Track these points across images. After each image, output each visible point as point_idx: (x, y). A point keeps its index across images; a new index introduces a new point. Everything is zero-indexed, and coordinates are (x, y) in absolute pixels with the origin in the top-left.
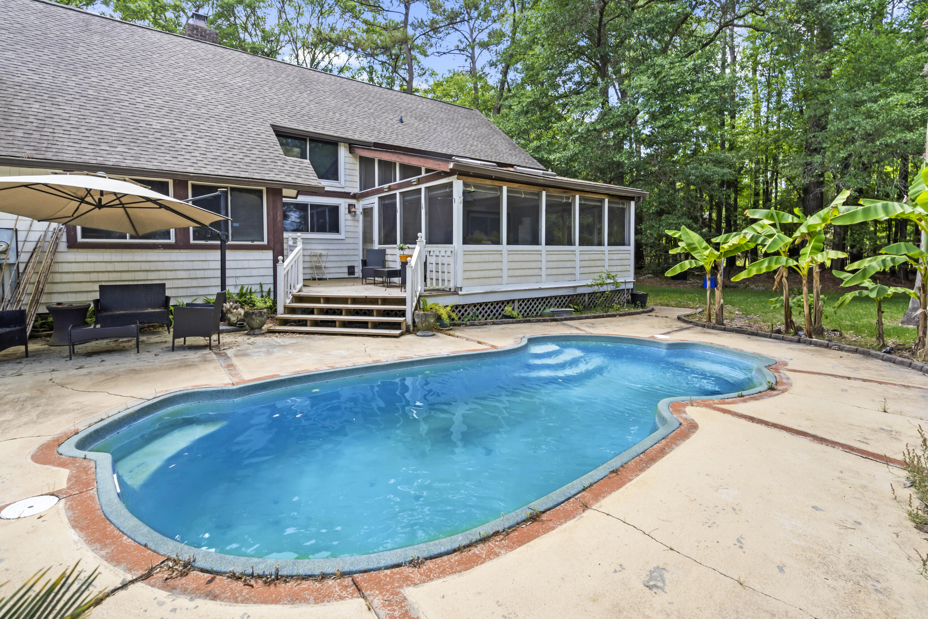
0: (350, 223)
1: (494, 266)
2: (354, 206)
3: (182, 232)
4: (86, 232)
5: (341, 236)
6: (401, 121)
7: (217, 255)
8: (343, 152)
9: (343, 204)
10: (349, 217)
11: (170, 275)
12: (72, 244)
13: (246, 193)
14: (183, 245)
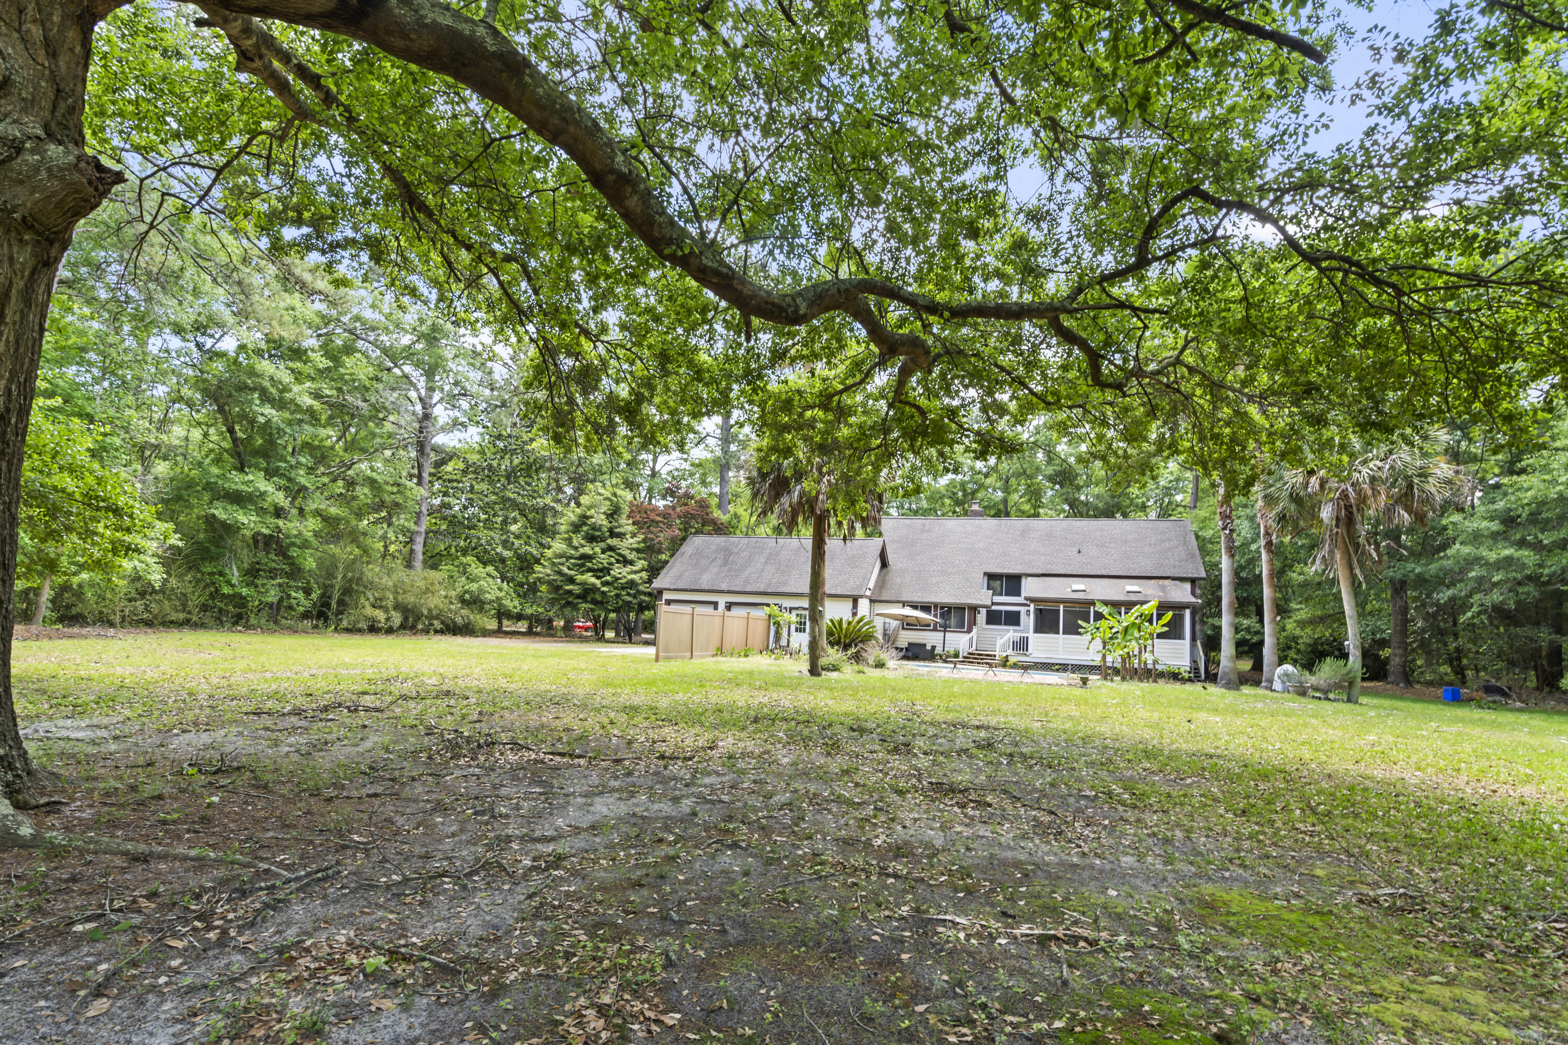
0: (1026, 621)
1: (1053, 645)
2: (1024, 611)
3: (933, 626)
5: (1021, 628)
6: (1079, 552)
7: (942, 634)
8: (1024, 581)
10: (1025, 617)
11: (927, 641)
12: (903, 628)
13: (960, 609)
14: (935, 629)
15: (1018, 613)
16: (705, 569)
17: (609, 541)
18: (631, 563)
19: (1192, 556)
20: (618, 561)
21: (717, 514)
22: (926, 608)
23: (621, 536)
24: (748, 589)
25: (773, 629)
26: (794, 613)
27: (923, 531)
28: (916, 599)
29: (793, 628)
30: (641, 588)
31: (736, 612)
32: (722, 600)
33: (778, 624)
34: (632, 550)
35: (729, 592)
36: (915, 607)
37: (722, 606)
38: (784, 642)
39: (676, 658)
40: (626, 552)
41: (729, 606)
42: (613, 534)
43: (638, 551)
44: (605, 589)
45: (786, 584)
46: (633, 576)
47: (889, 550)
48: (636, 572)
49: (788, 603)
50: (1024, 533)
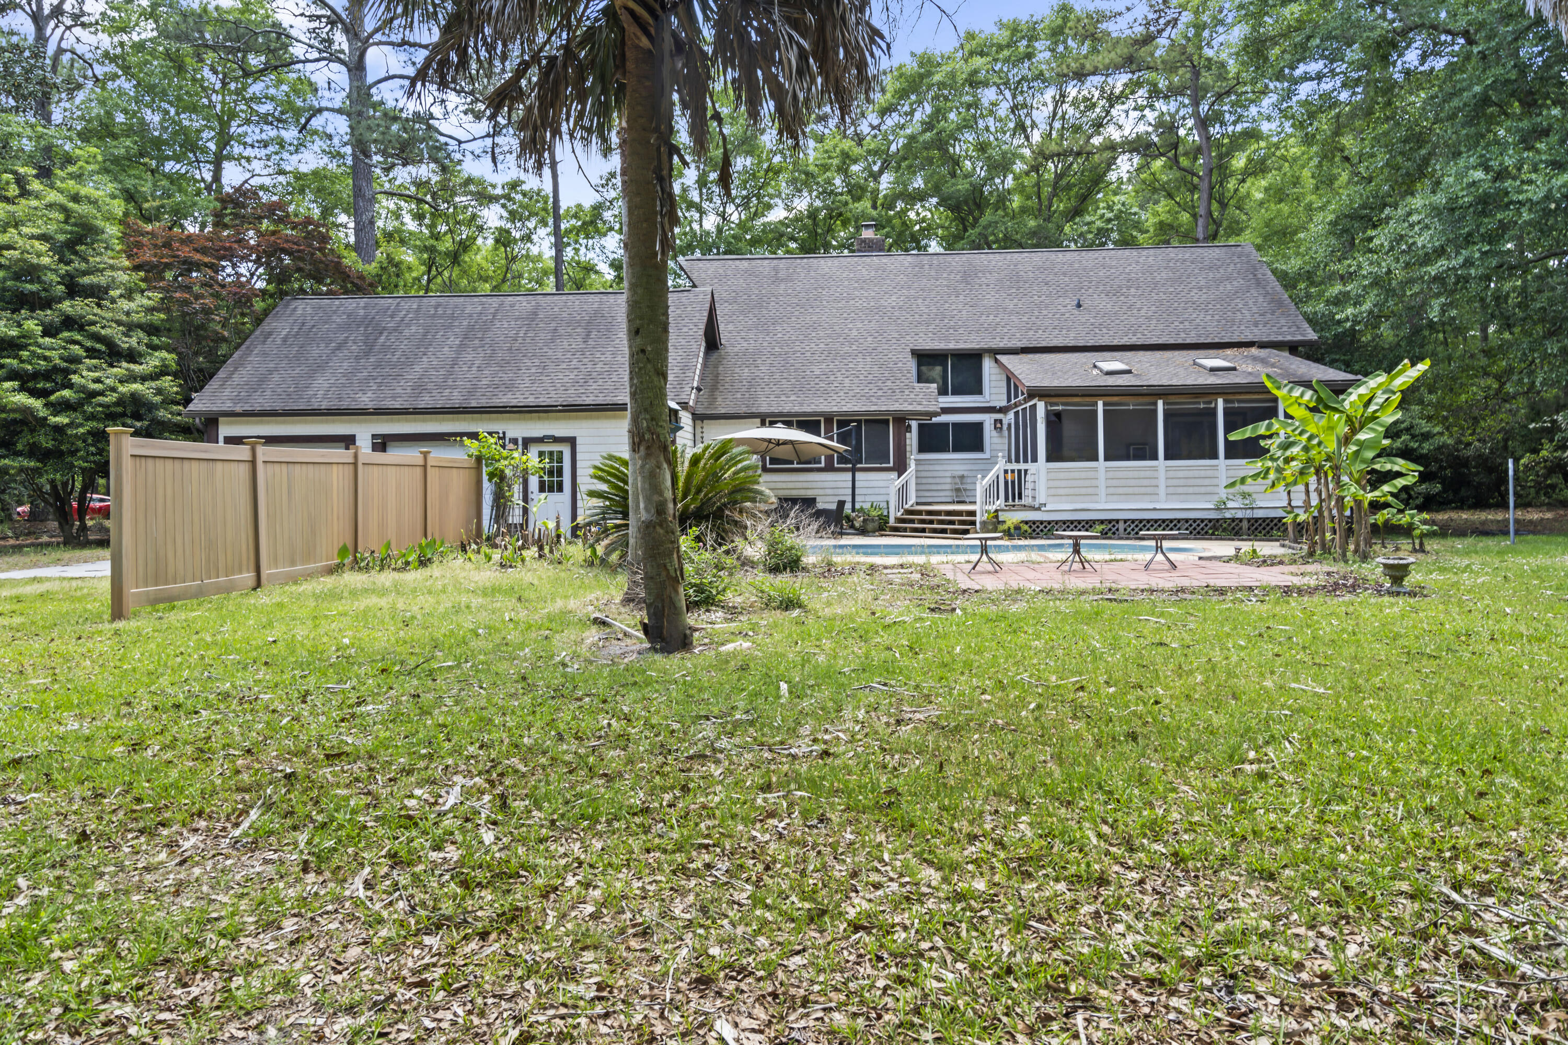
0: (995, 440)
1: (1087, 483)
2: (1001, 421)
3: (829, 459)
4: (773, 461)
5: (986, 455)
6: (1079, 306)
7: (849, 476)
8: (987, 364)
9: (987, 420)
10: (994, 433)
11: (821, 492)
12: (765, 469)
13: (877, 423)
14: (829, 468)
15: (979, 426)
16: (320, 367)
17: (66, 306)
18: (132, 356)
19: (1280, 304)
20: (92, 353)
21: (350, 259)
22: (809, 424)
23: (98, 293)
24: (425, 401)
25: (488, 488)
26: (534, 451)
27: (776, 280)
28: (787, 408)
29: (534, 482)
30: (162, 414)
31: (397, 454)
32: (364, 432)
33: (499, 477)
34: (130, 327)
35: (380, 412)
36: (788, 424)
37: (364, 443)
38: (515, 517)
39: (199, 594)
40: (113, 332)
41: (382, 443)
42: (73, 290)
43: (151, 330)
44: (62, 420)
45: (510, 387)
46: (136, 387)
47: (721, 311)
48: (144, 379)
49: (518, 429)
50: (967, 277)
